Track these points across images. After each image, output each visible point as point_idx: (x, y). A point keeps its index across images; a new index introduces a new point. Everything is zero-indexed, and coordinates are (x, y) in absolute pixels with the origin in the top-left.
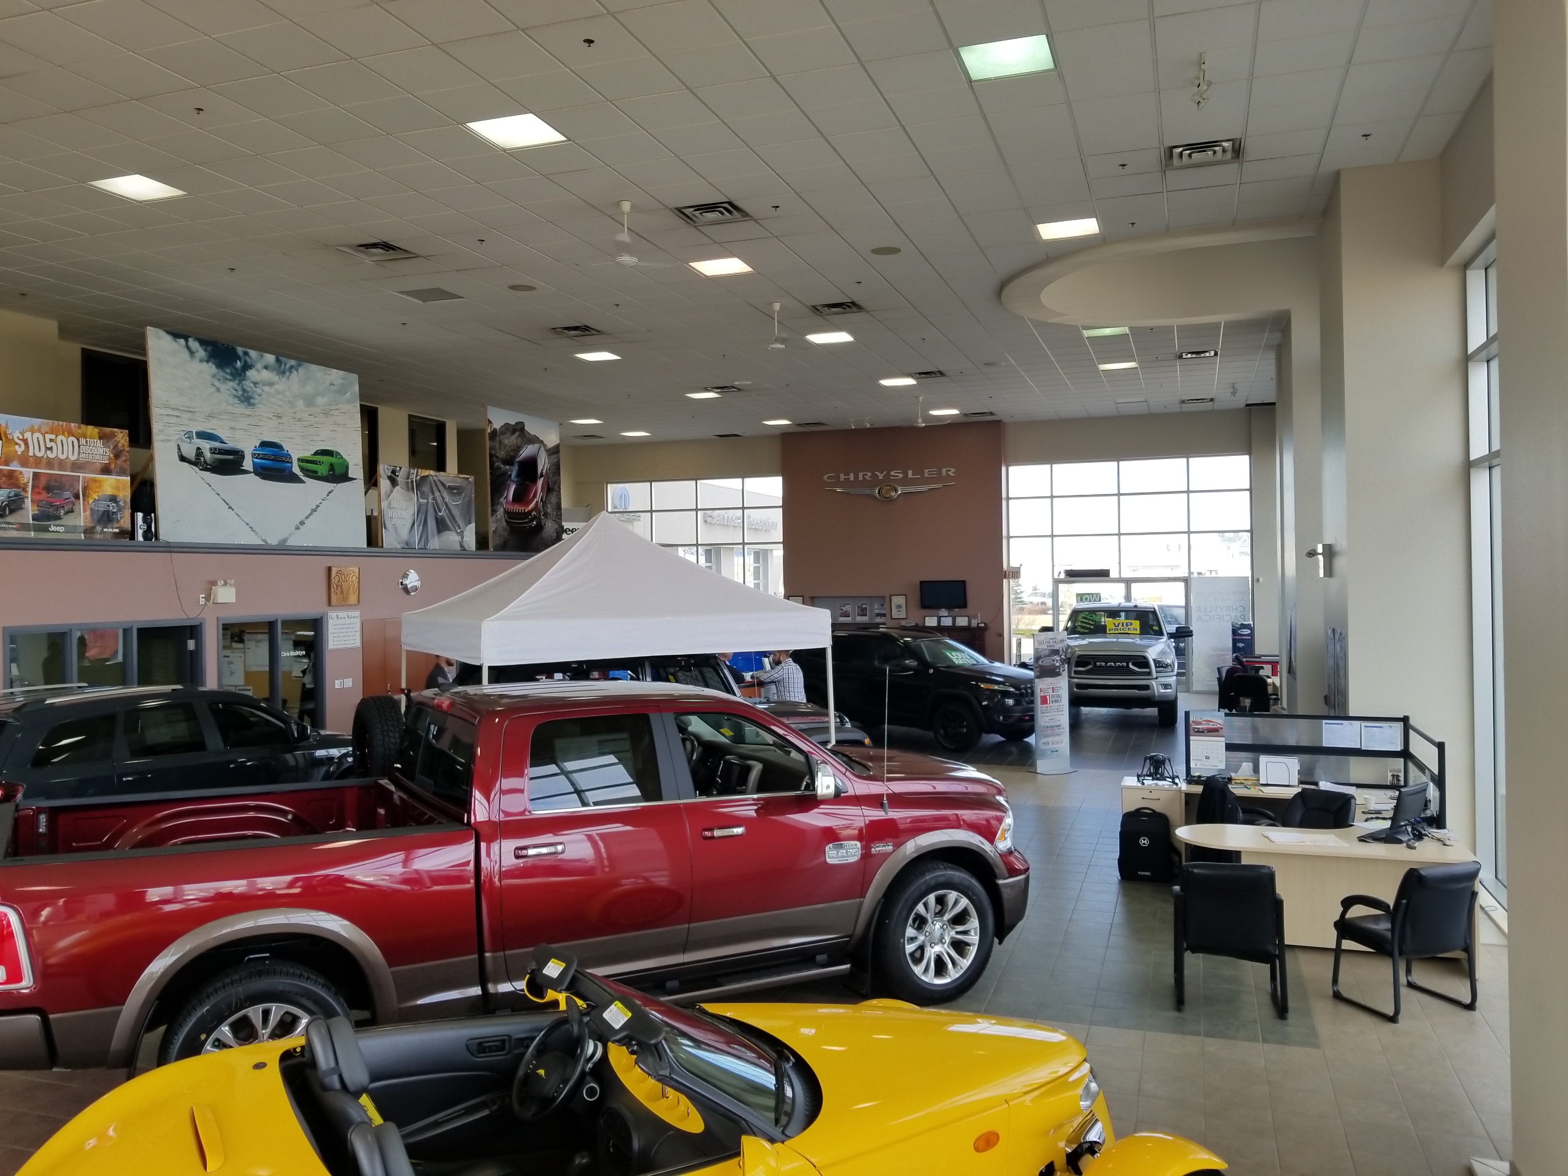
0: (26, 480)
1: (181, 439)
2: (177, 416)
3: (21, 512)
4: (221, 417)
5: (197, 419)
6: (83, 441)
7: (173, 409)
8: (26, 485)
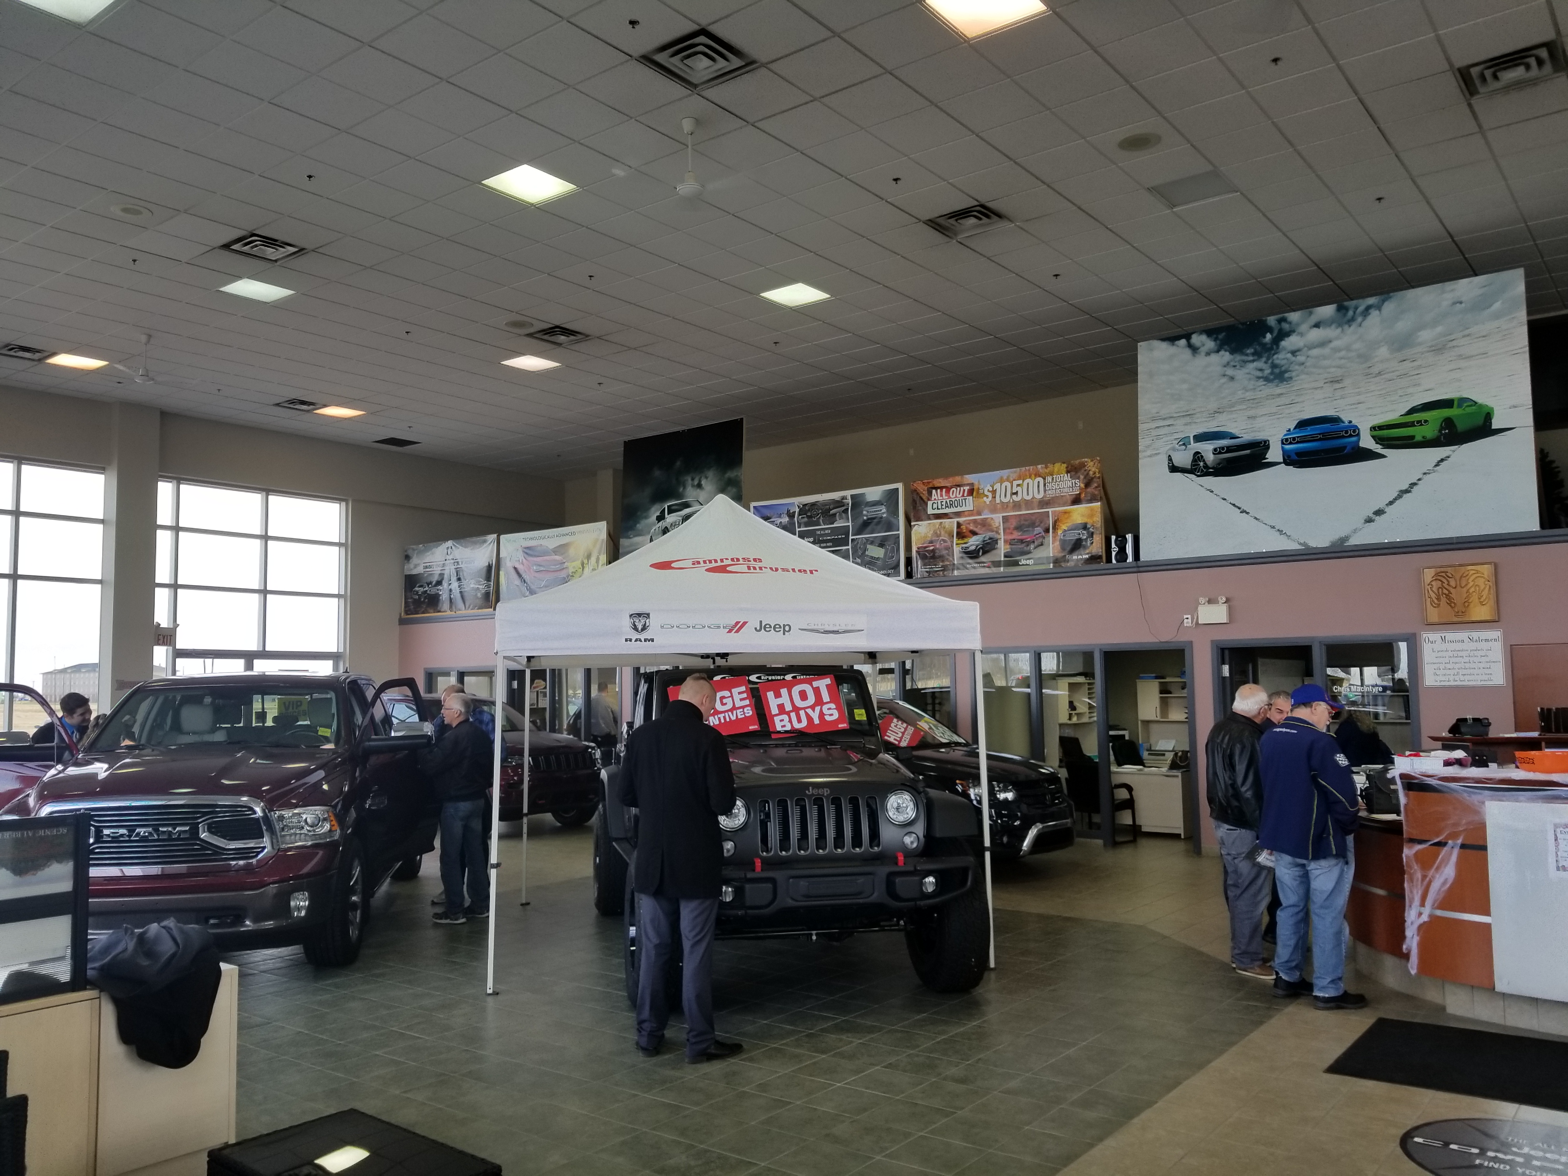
0: (997, 525)
1: (1174, 449)
2: (1169, 426)
3: (994, 552)
4: (1235, 409)
5: (1197, 421)
6: (1049, 479)
7: (1164, 419)
8: (998, 528)
